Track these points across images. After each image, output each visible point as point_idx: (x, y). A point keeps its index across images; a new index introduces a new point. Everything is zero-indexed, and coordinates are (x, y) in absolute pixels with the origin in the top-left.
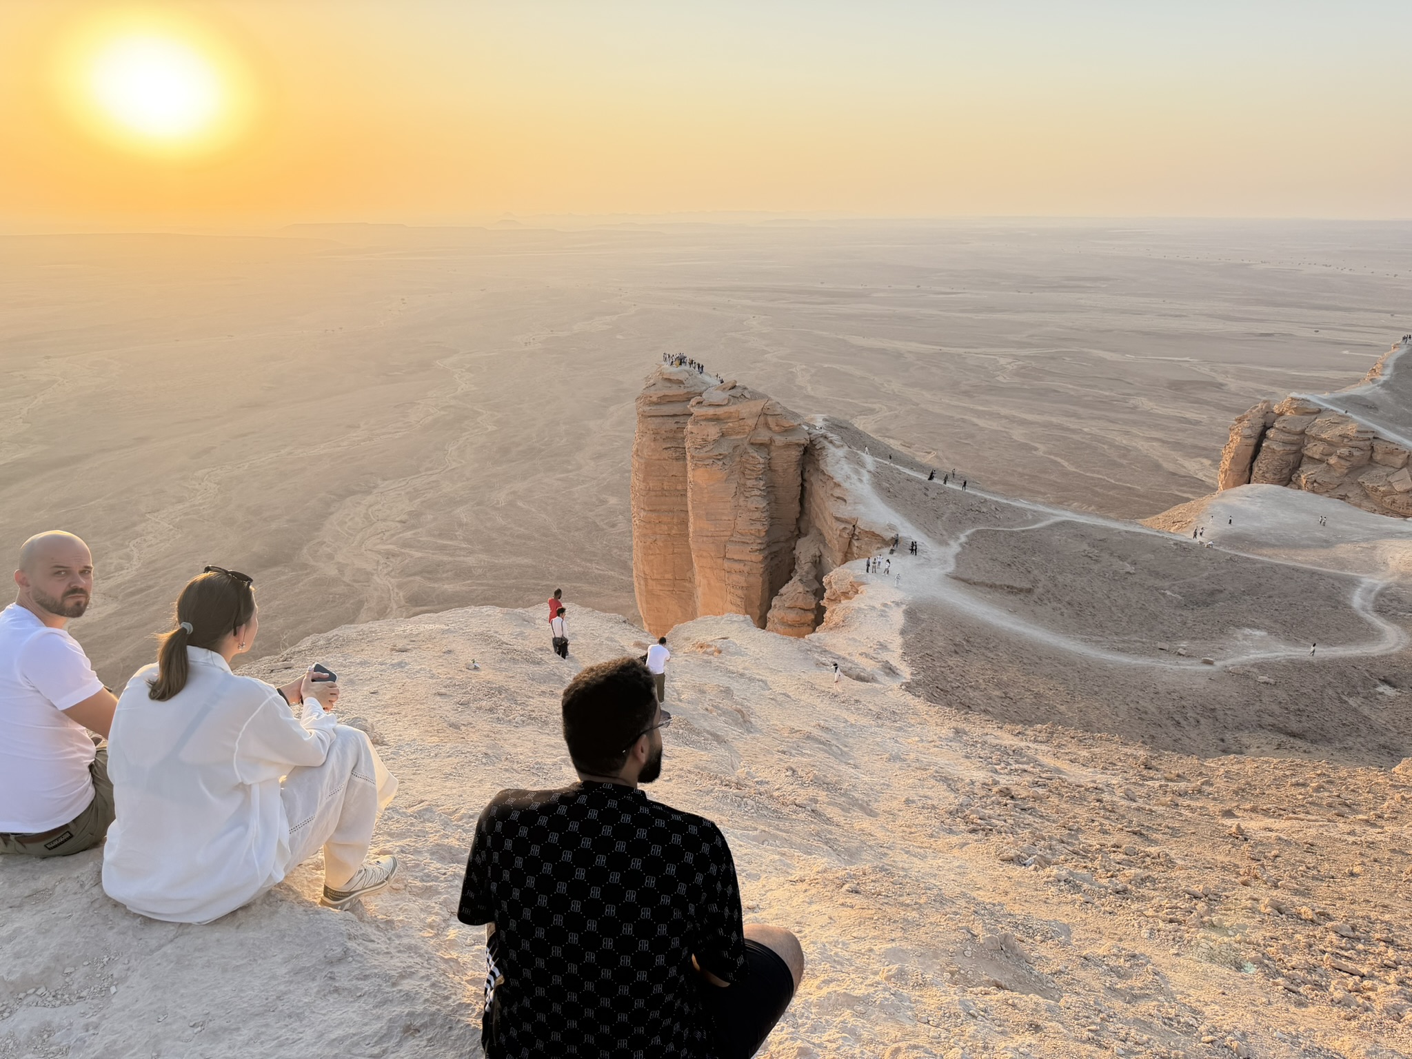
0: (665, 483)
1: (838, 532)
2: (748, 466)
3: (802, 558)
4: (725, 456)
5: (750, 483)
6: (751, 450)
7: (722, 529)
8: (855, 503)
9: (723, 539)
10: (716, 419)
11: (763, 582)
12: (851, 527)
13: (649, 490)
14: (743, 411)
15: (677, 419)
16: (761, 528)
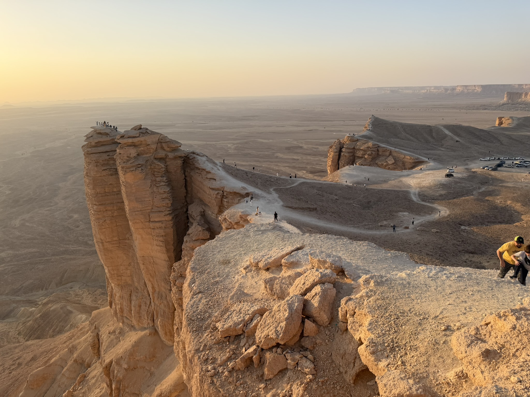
0: (106, 189)
1: (215, 196)
2: (155, 170)
3: (194, 214)
4: (142, 165)
5: (158, 179)
6: (156, 162)
7: (146, 206)
8: (220, 180)
9: (148, 211)
10: (134, 145)
11: (174, 230)
12: (221, 192)
13: (97, 193)
14: (148, 140)
15: (108, 154)
16: (169, 202)
